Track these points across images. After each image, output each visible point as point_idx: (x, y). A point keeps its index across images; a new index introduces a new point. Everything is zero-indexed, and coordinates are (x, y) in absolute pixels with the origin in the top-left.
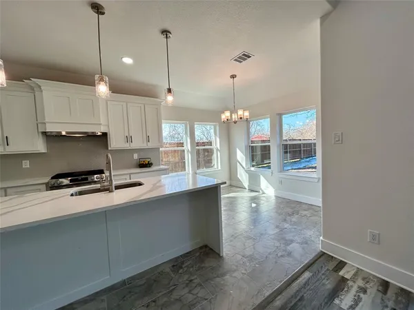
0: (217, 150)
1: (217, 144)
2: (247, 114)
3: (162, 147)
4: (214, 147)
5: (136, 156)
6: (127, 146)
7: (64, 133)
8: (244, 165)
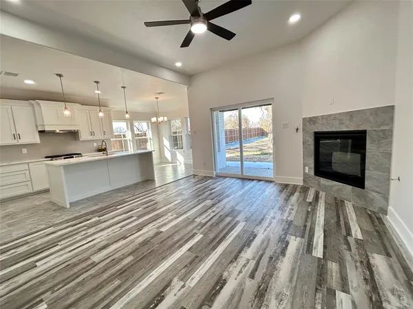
0: (150, 139)
1: (150, 135)
2: (166, 119)
3: (112, 138)
4: (148, 137)
5: (95, 145)
6: (90, 138)
7: (58, 131)
8: (169, 148)
